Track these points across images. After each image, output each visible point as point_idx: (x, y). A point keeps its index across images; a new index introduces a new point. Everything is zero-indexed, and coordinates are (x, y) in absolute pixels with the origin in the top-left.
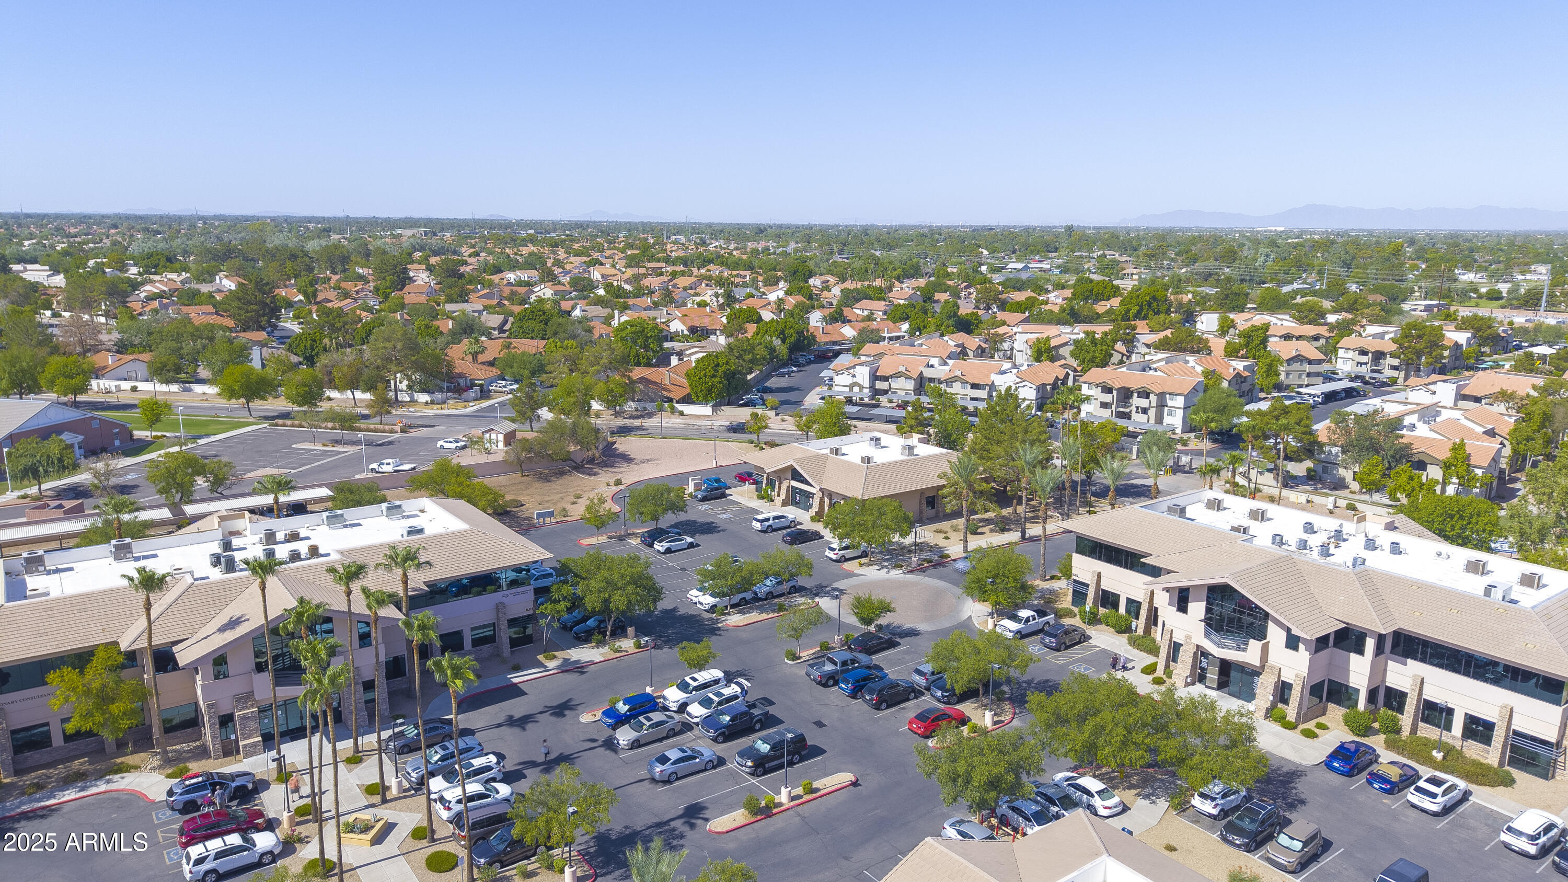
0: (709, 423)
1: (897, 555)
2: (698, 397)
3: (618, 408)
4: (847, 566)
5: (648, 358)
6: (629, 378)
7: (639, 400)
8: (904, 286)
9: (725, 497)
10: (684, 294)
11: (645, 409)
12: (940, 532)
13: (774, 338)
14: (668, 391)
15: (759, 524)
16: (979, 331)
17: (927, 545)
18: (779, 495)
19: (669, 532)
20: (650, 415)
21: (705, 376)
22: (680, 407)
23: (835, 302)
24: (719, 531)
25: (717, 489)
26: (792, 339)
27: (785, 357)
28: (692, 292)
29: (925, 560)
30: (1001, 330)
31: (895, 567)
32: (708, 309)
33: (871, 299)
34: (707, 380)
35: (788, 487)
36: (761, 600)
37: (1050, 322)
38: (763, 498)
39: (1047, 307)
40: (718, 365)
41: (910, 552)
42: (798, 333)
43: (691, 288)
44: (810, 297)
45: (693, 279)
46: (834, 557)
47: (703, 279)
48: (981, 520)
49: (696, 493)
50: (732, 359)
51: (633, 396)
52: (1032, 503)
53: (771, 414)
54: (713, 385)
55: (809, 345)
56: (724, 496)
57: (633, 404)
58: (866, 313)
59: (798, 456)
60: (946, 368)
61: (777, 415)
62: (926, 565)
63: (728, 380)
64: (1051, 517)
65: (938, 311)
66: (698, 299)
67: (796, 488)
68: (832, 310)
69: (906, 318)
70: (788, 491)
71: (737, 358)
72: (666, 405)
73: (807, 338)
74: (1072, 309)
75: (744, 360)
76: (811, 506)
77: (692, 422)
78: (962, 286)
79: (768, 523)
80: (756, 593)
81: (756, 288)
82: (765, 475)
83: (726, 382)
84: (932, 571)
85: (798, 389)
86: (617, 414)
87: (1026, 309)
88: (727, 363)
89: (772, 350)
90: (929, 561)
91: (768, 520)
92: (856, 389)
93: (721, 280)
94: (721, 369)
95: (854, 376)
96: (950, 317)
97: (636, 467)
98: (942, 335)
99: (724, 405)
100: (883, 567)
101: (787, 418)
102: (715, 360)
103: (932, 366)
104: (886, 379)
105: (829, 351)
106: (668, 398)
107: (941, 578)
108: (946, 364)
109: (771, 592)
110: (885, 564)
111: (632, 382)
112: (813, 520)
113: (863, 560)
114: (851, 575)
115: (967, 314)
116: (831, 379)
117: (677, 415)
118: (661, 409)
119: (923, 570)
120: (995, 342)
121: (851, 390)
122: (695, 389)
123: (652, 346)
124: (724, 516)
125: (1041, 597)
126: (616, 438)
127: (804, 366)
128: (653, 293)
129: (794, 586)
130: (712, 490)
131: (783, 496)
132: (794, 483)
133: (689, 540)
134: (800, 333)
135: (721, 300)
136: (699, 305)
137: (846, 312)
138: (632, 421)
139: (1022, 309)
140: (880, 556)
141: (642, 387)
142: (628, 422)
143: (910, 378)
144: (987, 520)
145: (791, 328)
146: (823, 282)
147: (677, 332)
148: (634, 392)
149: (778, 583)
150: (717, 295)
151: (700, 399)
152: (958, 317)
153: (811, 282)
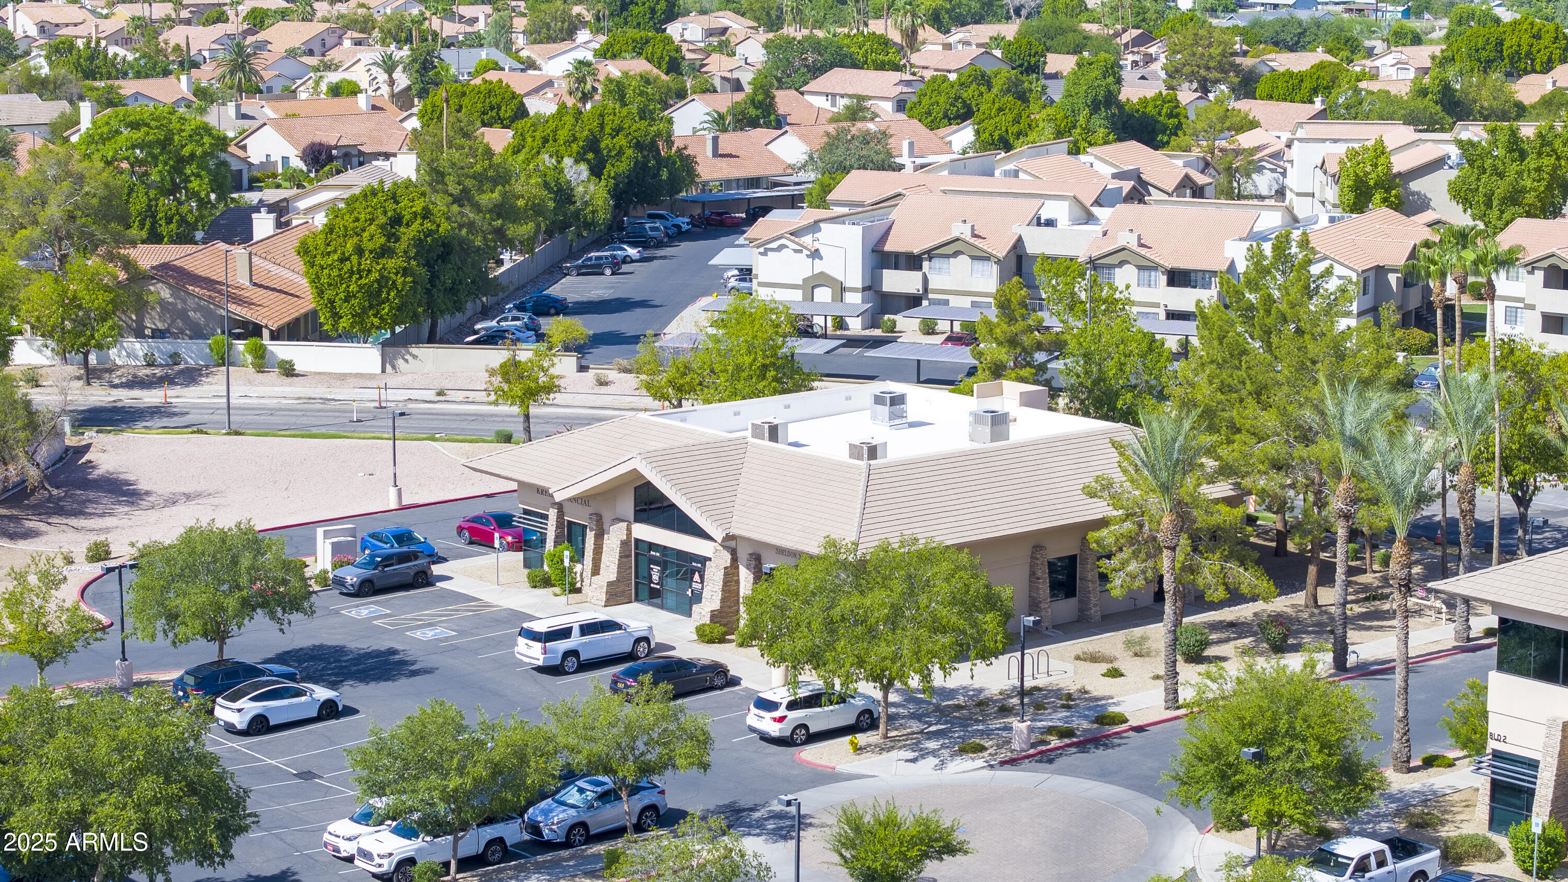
0: (374, 395)
1: (964, 723)
2: (336, 316)
3: (93, 359)
4: (814, 754)
5: (183, 220)
6: (128, 264)
7: (158, 334)
8: (952, 39)
9: (429, 583)
10: (290, 67)
11: (175, 358)
12: (1094, 658)
13: (568, 161)
14: (248, 303)
15: (538, 646)
16: (1183, 140)
17: (1057, 693)
18: (596, 571)
19: (261, 673)
20: (191, 376)
21: (360, 251)
22: (282, 350)
23: (746, 77)
24: (414, 673)
25: (404, 558)
26: (623, 166)
27: (603, 216)
28: (313, 61)
29: (1050, 730)
30: (1246, 140)
31: (963, 751)
32: (362, 101)
33: (855, 66)
34: (366, 263)
35: (625, 544)
36: (550, 846)
37: (1386, 117)
38: (546, 582)
39: (1374, 86)
40: (397, 221)
41: (1005, 711)
42: (639, 146)
43: (311, 53)
44: (674, 66)
45: (316, 28)
46: (774, 729)
47: (347, 28)
48: (1215, 626)
49: (340, 572)
50: (440, 203)
51: (140, 321)
52: (1361, 579)
53: (566, 365)
54: (383, 281)
55: (675, 184)
56: (423, 579)
57: (138, 347)
58: (842, 102)
59: (655, 445)
60: (1096, 229)
61: (582, 368)
62: (1055, 742)
63: (429, 265)
64: (1419, 613)
65: (1057, 98)
66: (333, 77)
67: (651, 546)
68: (739, 97)
69: (964, 115)
70: (624, 555)
71: (457, 200)
72: (240, 346)
73: (667, 162)
74: (1446, 89)
75: (477, 208)
76: (697, 598)
77: (320, 391)
78: (1126, 38)
79: (563, 645)
80: (535, 829)
81: (508, 48)
82: (553, 514)
83: (422, 271)
84: (1075, 759)
85: (643, 304)
86: (91, 375)
87: (1315, 91)
88: (426, 214)
89: (564, 194)
90: (1068, 733)
91: (565, 633)
92: (823, 295)
93: (400, 27)
94: (408, 234)
95: (815, 254)
96: (1095, 107)
97: (153, 515)
98: (1075, 151)
99: (418, 341)
100: (925, 754)
101: (612, 375)
102: (390, 206)
103: (1050, 223)
104: (912, 262)
105: (736, 203)
106: (244, 324)
107: (1103, 775)
108: (1090, 218)
109: (583, 825)
110: (932, 745)
111: (138, 277)
112: (705, 636)
113: (862, 739)
114: (828, 777)
115: (1144, 101)
116: (746, 273)
117: (274, 376)
118: (225, 360)
119: (1046, 757)
120: (1230, 171)
121: (809, 296)
122: (329, 294)
123: (194, 184)
124: (429, 634)
125: (1397, 813)
126: (90, 435)
127: (660, 245)
128: (195, 65)
129: (653, 807)
130: (388, 560)
131: (610, 569)
132: (645, 532)
133: (322, 693)
134: (647, 147)
135: (402, 80)
136: (336, 91)
137: (784, 100)
138: (136, 393)
139: (1305, 92)
140: (915, 726)
141: (166, 293)
142: (127, 397)
143: (984, 257)
144: (1232, 625)
145: (617, 131)
146: (710, 33)
147: (268, 164)
148: (141, 306)
149: (605, 797)
150: (389, 66)
151: (344, 323)
152: (1120, 106)
153: (674, 30)
